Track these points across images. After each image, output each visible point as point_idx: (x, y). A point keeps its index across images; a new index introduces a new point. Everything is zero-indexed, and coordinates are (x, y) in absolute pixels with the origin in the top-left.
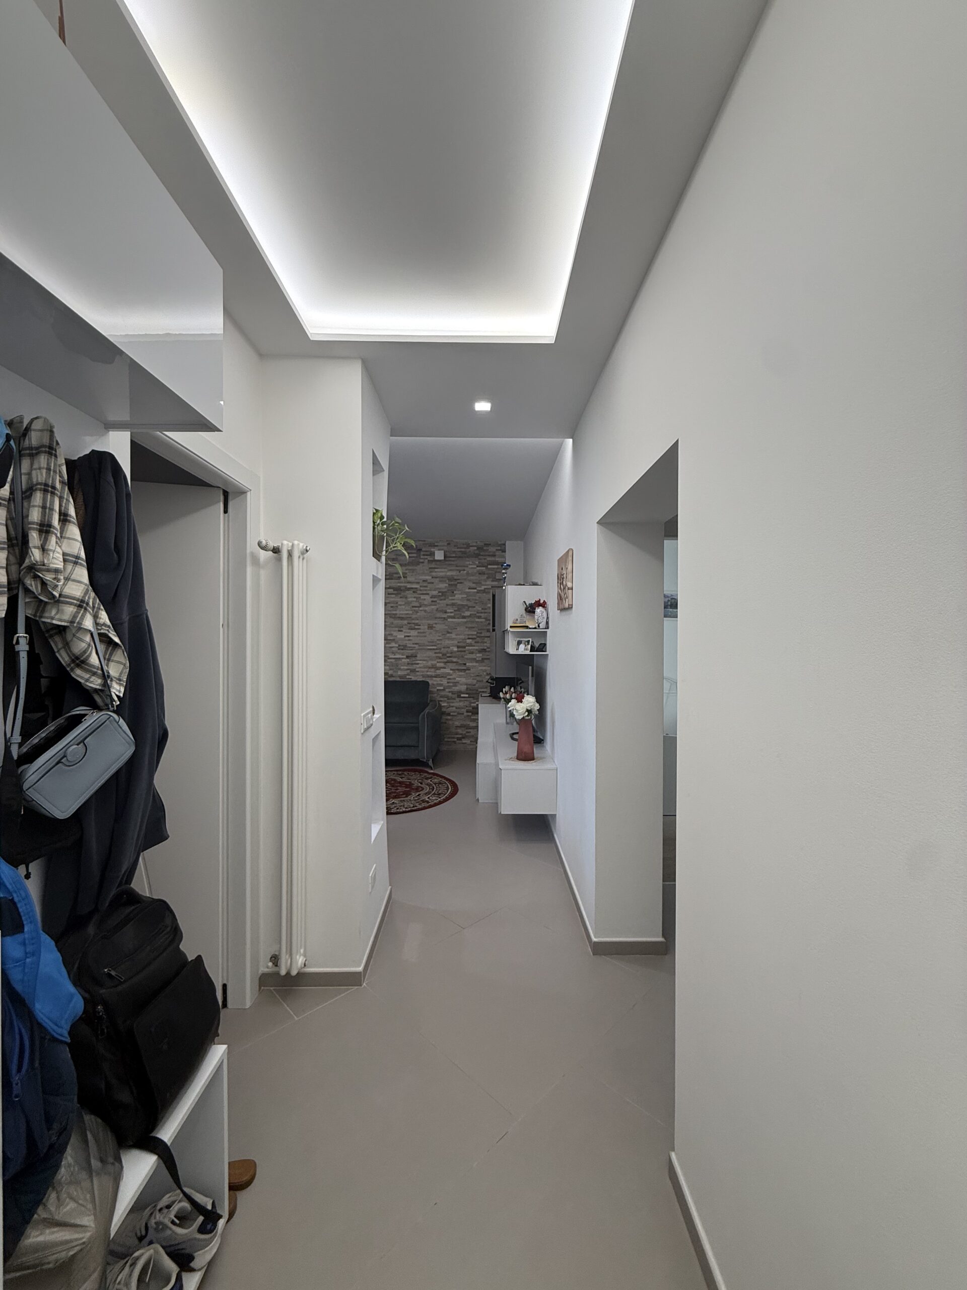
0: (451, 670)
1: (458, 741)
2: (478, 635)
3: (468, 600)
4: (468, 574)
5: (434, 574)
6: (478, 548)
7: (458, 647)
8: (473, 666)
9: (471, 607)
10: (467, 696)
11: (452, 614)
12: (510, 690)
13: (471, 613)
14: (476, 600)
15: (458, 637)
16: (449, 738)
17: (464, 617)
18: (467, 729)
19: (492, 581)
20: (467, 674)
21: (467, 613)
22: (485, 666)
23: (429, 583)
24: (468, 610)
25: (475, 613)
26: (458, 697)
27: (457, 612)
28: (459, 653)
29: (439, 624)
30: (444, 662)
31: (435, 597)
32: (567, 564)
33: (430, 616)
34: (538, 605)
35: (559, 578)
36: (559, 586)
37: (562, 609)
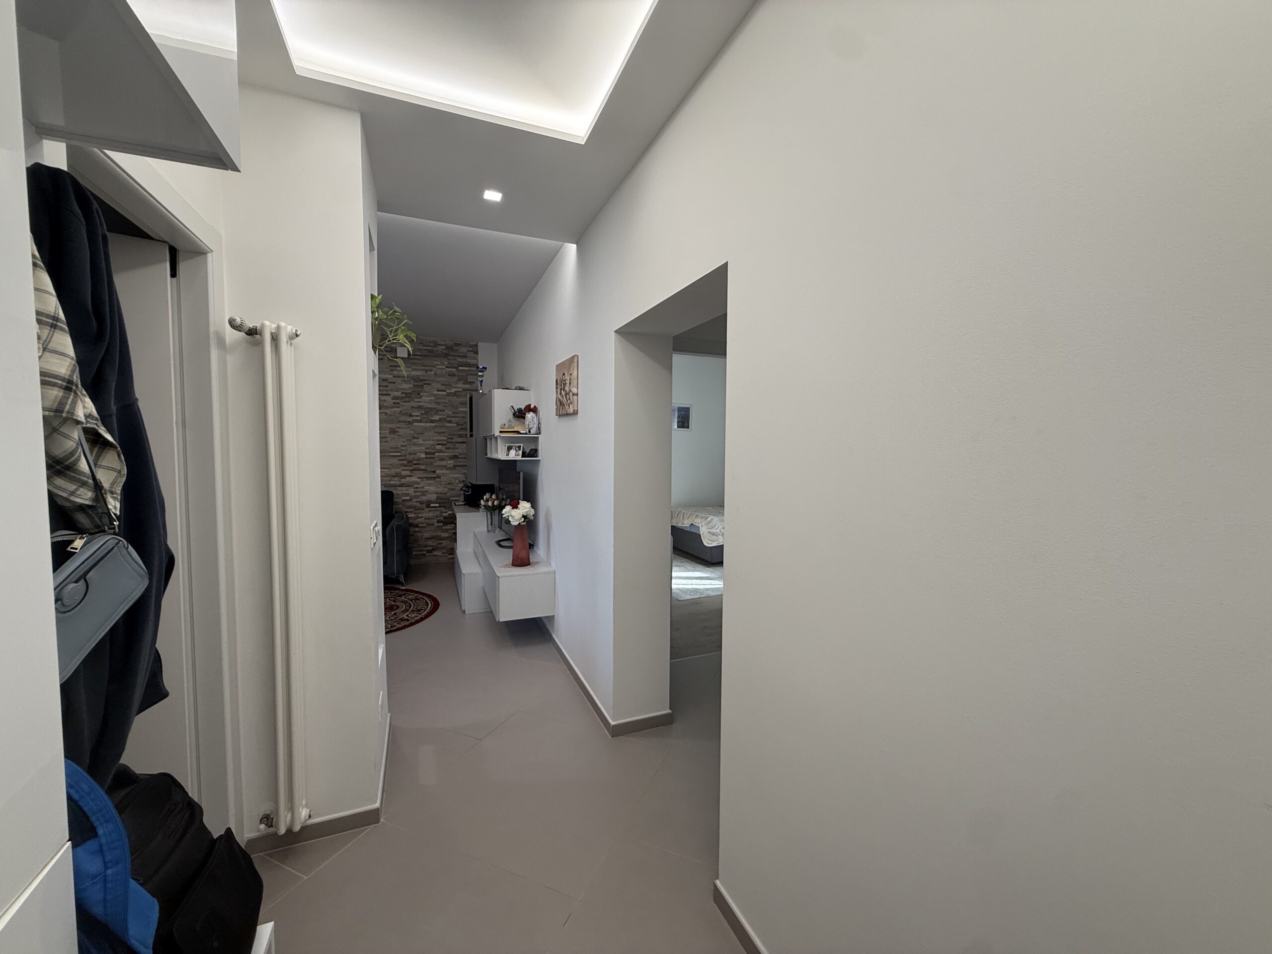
0: (418, 478)
1: (428, 554)
2: (449, 440)
3: (437, 403)
4: (436, 374)
5: (395, 373)
6: (448, 348)
7: (426, 453)
8: (444, 473)
9: (440, 411)
10: (438, 505)
11: (419, 418)
12: (491, 497)
13: (441, 417)
14: (445, 403)
15: (427, 442)
16: (417, 551)
17: (432, 421)
18: (438, 540)
19: (464, 384)
20: (437, 481)
21: (437, 417)
22: (457, 473)
23: (390, 382)
24: (437, 414)
25: (445, 417)
26: (427, 507)
27: (425, 416)
28: (428, 460)
29: (404, 428)
30: (409, 470)
31: (397, 398)
32: (571, 370)
33: (392, 419)
34: (527, 410)
35: (558, 384)
36: (559, 392)
37: (562, 415)
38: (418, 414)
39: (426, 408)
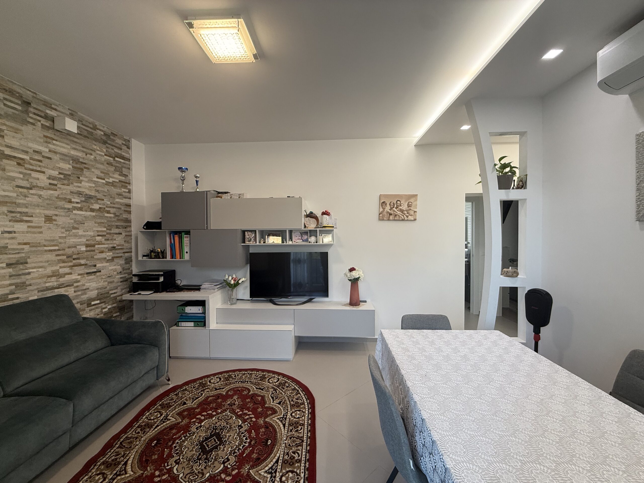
0: (79, 275)
2: (108, 231)
3: (97, 191)
4: (95, 160)
5: (54, 147)
6: (105, 134)
7: (87, 246)
8: (103, 267)
10: (98, 302)
11: (79, 205)
13: (101, 206)
14: (104, 192)
15: (87, 233)
17: (92, 210)
19: (120, 175)
20: (98, 276)
21: (96, 206)
22: (115, 265)
24: (96, 202)
25: (105, 207)
27: (84, 204)
28: (89, 253)
29: (62, 216)
30: (69, 267)
31: (54, 178)
32: (412, 200)
33: (48, 204)
34: (323, 213)
35: (386, 204)
36: (388, 208)
37: (391, 220)
38: (79, 201)
39: (87, 195)
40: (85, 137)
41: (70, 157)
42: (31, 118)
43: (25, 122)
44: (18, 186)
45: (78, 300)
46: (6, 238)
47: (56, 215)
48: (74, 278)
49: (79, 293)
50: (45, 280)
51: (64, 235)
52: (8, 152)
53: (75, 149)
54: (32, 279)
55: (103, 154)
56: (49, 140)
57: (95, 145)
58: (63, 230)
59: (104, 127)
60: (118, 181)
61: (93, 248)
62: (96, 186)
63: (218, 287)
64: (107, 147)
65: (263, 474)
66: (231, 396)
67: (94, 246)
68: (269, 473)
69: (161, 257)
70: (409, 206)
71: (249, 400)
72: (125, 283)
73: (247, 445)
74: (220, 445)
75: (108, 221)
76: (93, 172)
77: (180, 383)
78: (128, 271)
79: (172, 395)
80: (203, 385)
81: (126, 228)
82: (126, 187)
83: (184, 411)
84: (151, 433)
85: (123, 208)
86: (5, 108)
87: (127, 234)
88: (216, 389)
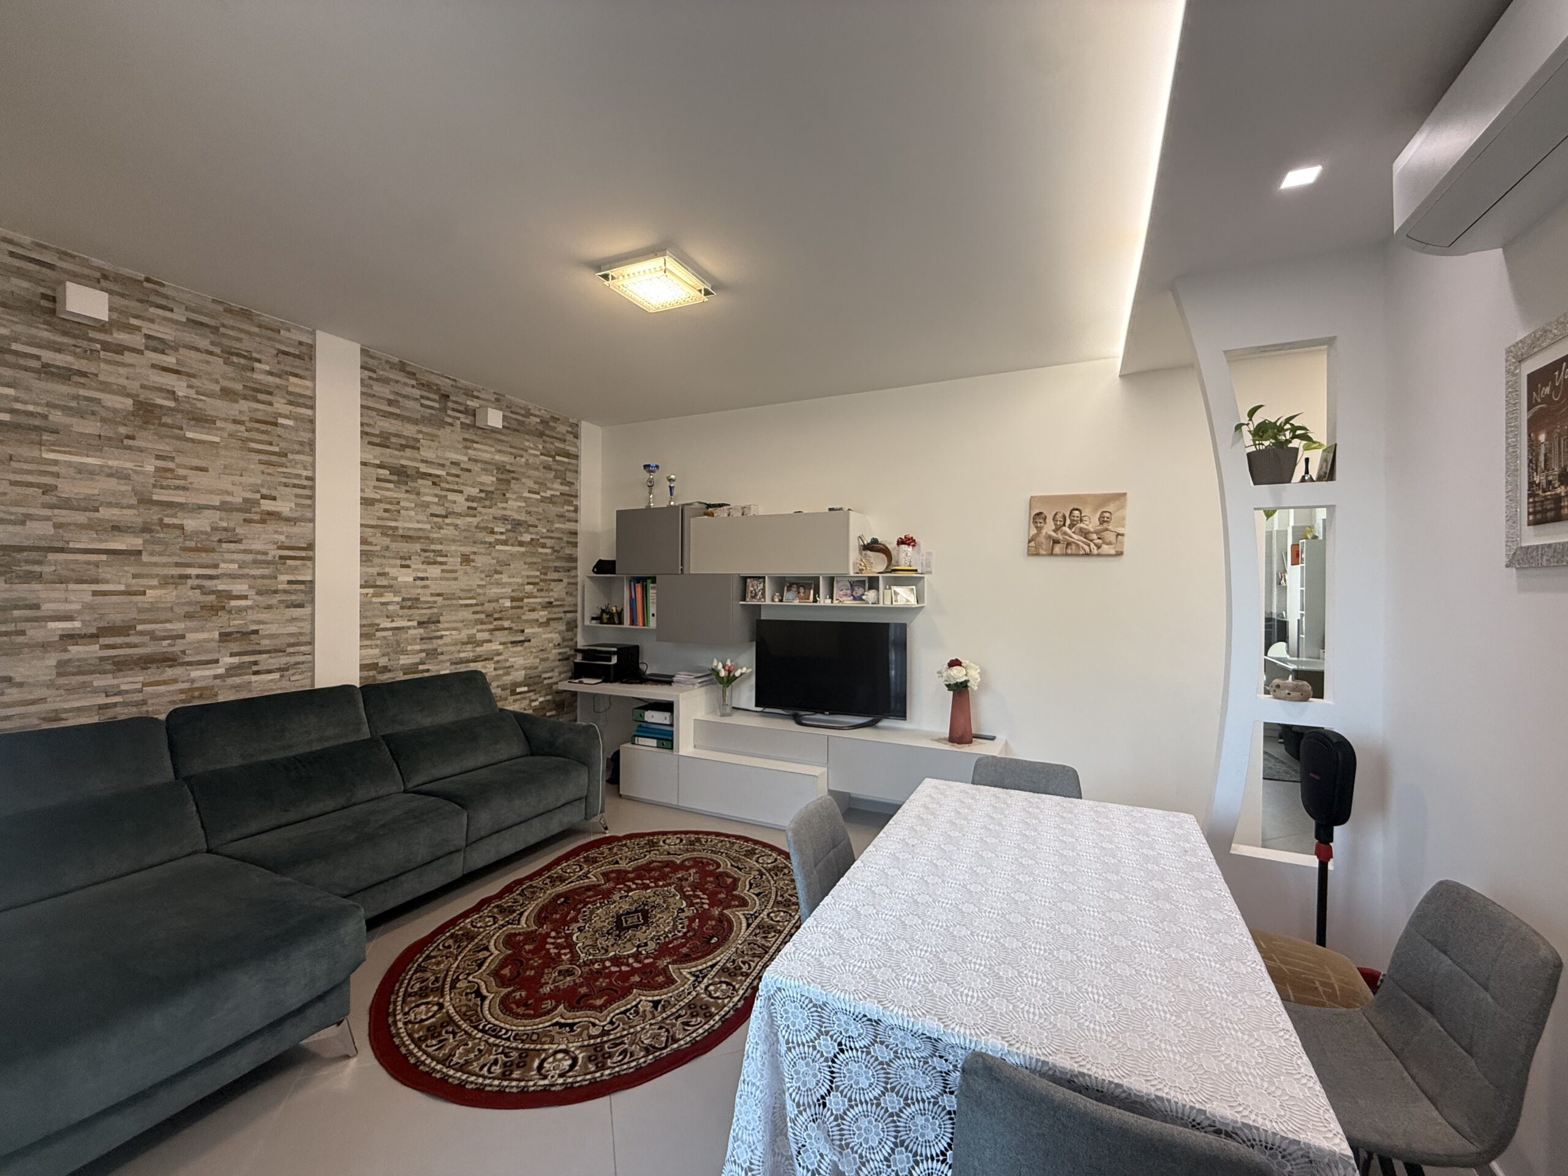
0: (501, 644)
2: (542, 577)
3: (529, 513)
5: (474, 453)
6: (542, 421)
7: (513, 599)
8: (534, 633)
9: (532, 526)
11: (503, 537)
13: (533, 537)
14: (539, 513)
15: (514, 580)
17: (521, 544)
19: (562, 484)
20: (525, 649)
21: (527, 538)
23: (463, 470)
24: (527, 532)
25: (538, 537)
26: (511, 695)
27: (511, 534)
28: (514, 611)
29: (481, 554)
30: (489, 631)
31: (473, 499)
32: (1111, 507)
33: (465, 537)
34: (901, 542)
35: (1045, 519)
36: (1049, 528)
37: (1056, 555)
38: (503, 530)
39: (514, 520)
40: (515, 430)
41: (495, 464)
42: (450, 416)
43: (442, 424)
44: (432, 515)
45: (499, 683)
46: (417, 587)
47: (475, 553)
48: (494, 648)
49: (501, 672)
50: (458, 648)
51: (483, 583)
52: (424, 469)
53: (500, 451)
54: (446, 645)
55: (539, 453)
56: (469, 444)
57: (528, 441)
58: (483, 576)
59: (540, 410)
60: (558, 494)
61: (520, 604)
62: (527, 506)
63: (700, 680)
64: (544, 441)
65: (684, 973)
66: (688, 868)
67: (521, 600)
68: (694, 975)
69: (617, 622)
70: (1102, 521)
71: (712, 879)
72: (565, 662)
73: (680, 934)
74: (643, 924)
75: (544, 560)
76: (524, 484)
77: (621, 835)
78: (571, 643)
79: (604, 849)
80: (652, 844)
81: (569, 571)
82: (570, 503)
83: (612, 872)
84: (561, 888)
85: (565, 539)
86: (422, 409)
87: (572, 581)
88: (669, 854)
